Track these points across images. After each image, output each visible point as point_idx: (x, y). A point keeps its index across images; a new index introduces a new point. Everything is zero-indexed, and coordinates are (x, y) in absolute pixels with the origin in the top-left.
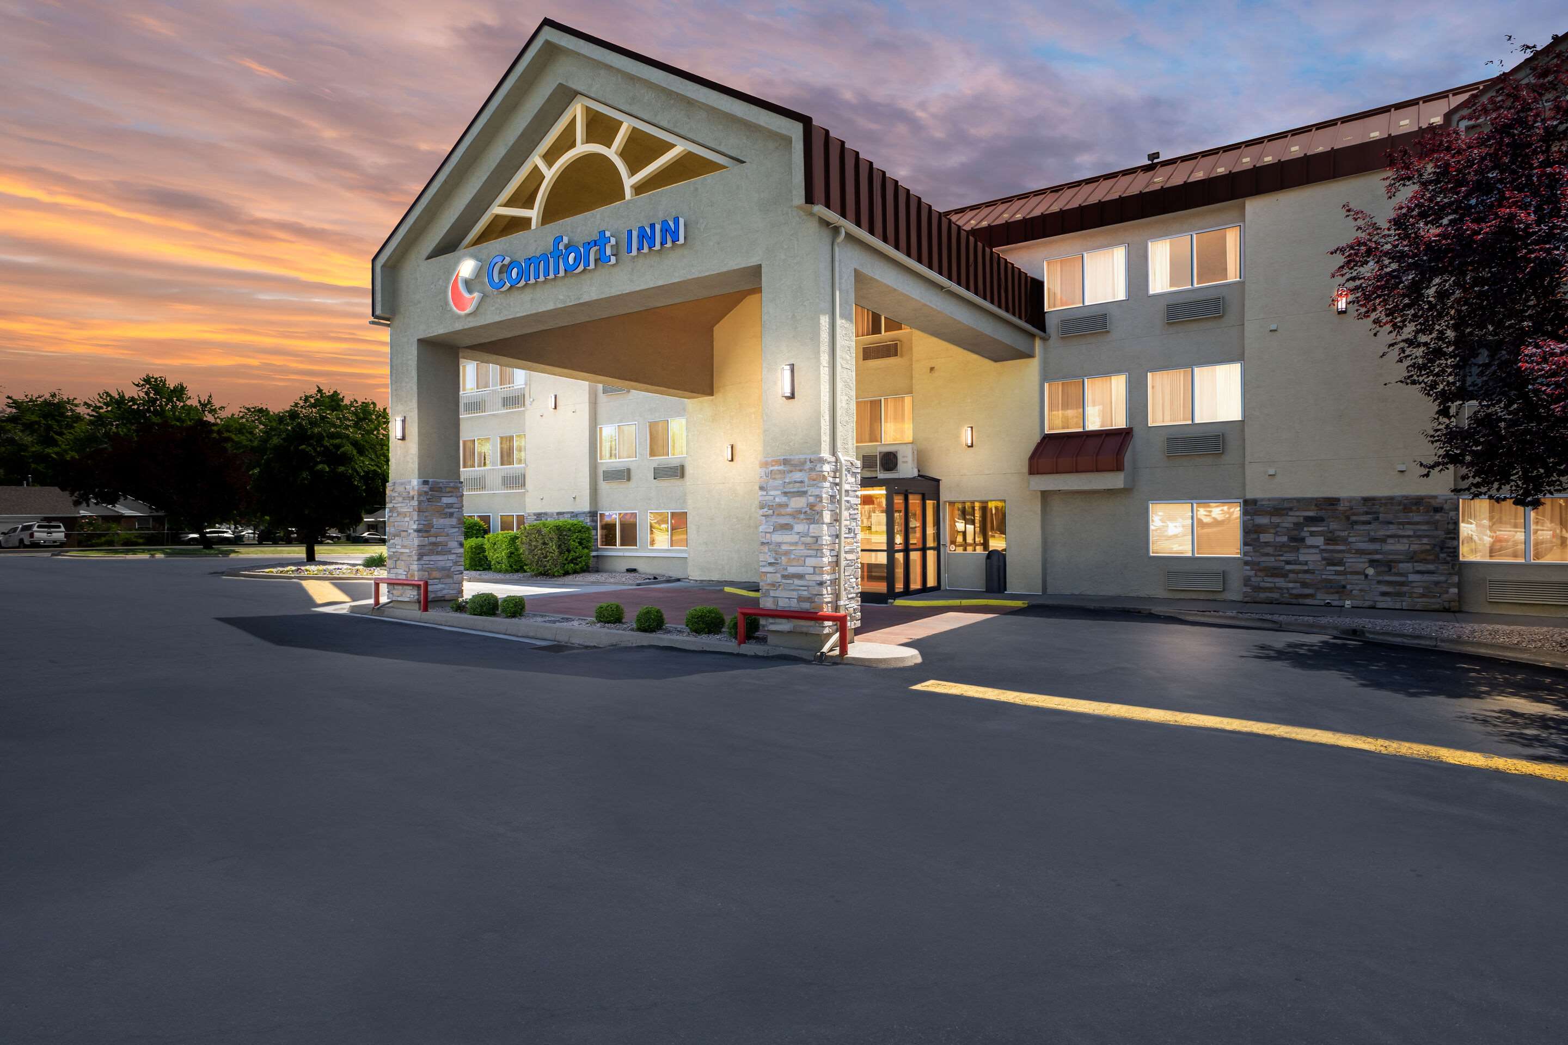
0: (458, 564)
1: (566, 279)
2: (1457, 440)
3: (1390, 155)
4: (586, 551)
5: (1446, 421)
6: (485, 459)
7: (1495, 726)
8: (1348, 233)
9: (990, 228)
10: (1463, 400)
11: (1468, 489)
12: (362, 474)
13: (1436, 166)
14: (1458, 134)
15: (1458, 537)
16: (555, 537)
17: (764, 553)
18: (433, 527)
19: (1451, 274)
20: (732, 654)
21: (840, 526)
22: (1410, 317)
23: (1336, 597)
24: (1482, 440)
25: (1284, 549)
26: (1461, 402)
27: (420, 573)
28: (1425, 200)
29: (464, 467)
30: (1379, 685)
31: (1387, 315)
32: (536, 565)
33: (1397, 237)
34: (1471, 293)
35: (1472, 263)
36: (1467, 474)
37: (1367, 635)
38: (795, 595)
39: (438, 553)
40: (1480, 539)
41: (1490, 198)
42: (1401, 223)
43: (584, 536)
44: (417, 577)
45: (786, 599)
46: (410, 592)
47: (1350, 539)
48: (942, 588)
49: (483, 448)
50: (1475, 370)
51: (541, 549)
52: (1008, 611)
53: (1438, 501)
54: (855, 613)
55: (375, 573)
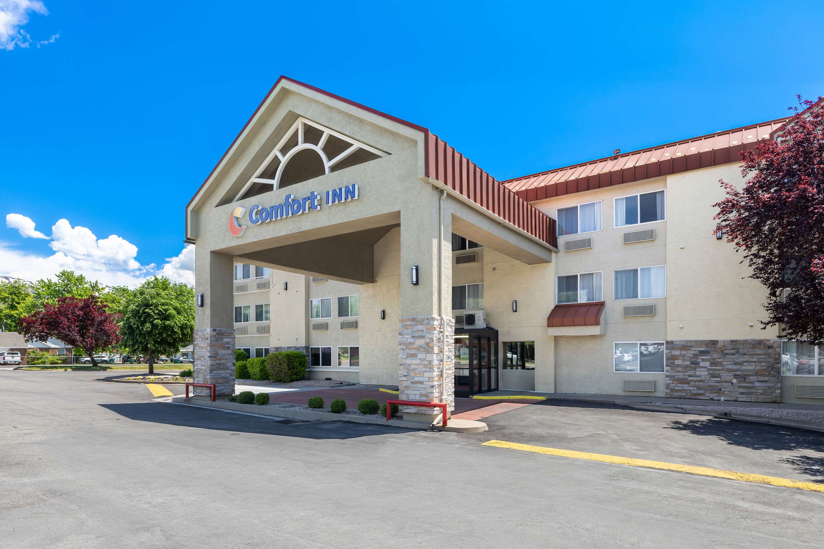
0: (232, 375)
1: (293, 218)
2: (780, 309)
3: (743, 154)
4: (303, 368)
5: (774, 298)
6: (247, 318)
7: (798, 465)
8: (722, 196)
9: (527, 191)
10: (783, 287)
11: (786, 336)
12: (179, 325)
13: (767, 161)
14: (777, 144)
15: (781, 362)
16: (286, 361)
17: (401, 370)
18: (218, 355)
19: (776, 219)
20: (383, 425)
21: (443, 355)
22: (755, 242)
23: (716, 395)
24: (793, 309)
25: (688, 369)
26: (782, 289)
27: (211, 380)
28: (762, 179)
29: (236, 322)
30: (738, 444)
31: (743, 241)
32: (276, 376)
33: (747, 198)
34: (786, 229)
35: (786, 214)
36: (785, 328)
37: (733, 416)
38: (418, 393)
39: (221, 369)
40: (792, 364)
41: (794, 179)
42: (750, 191)
43: (302, 360)
44: (209, 382)
45: (413, 395)
46: (206, 391)
47: (725, 363)
48: (499, 389)
49: (246, 311)
50: (789, 271)
51: (278, 367)
52: (536, 402)
53: (771, 342)
54: (451, 403)
55: (187, 380)
